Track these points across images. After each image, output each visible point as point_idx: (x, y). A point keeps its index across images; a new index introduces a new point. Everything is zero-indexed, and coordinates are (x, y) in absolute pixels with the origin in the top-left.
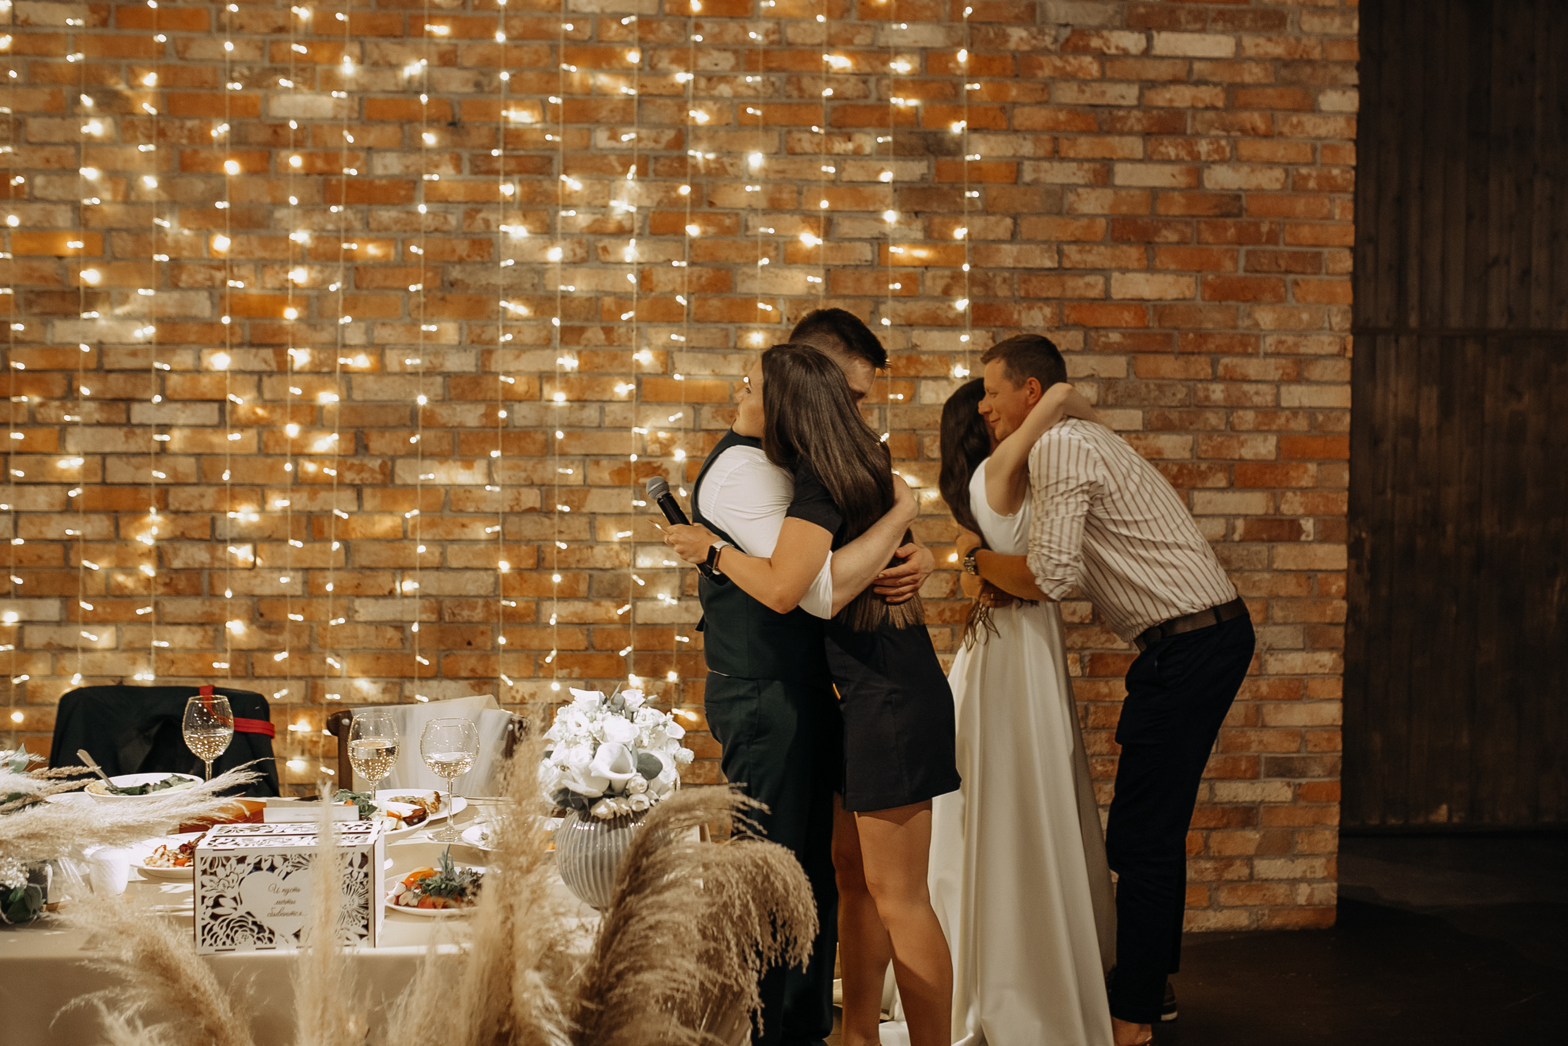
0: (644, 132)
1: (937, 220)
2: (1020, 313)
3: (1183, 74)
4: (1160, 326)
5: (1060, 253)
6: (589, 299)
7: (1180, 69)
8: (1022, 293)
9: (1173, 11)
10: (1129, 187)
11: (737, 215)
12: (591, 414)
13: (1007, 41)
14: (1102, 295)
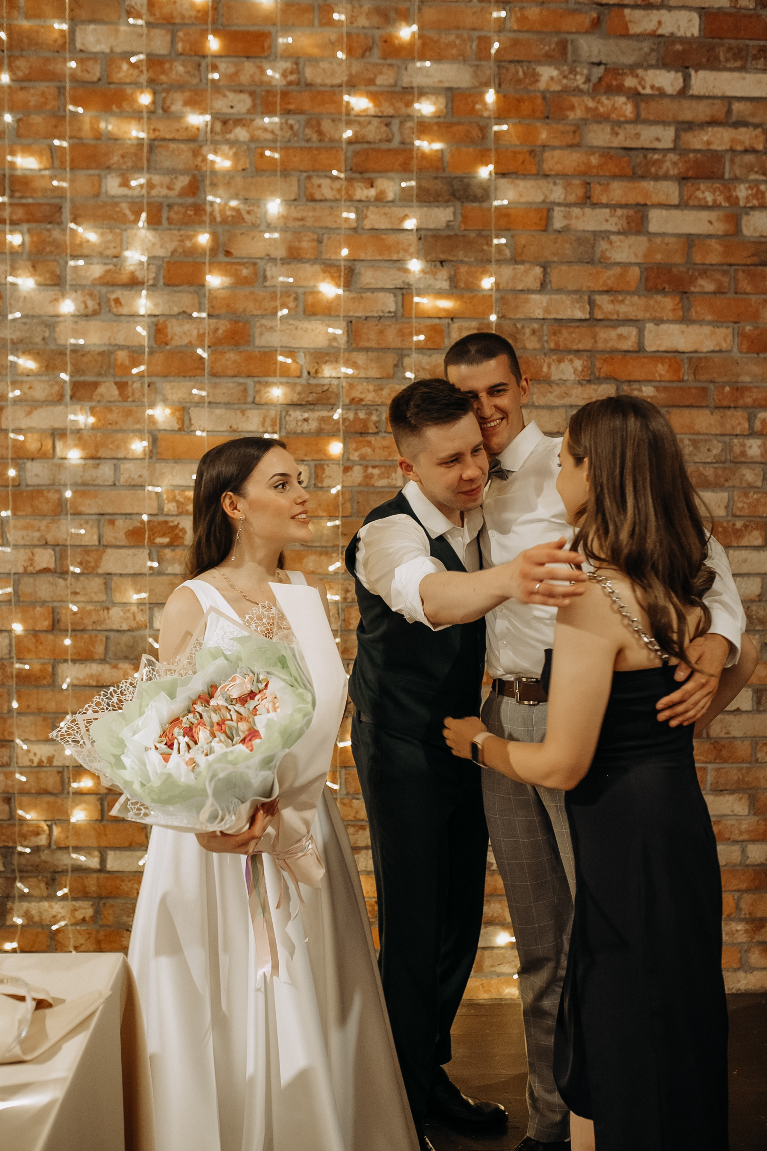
0: (156, 179)
1: (463, 269)
2: (549, 365)
3: (721, 115)
4: (696, 380)
5: (591, 303)
6: (102, 354)
7: (718, 110)
8: (552, 345)
9: (711, 49)
10: (663, 235)
11: (255, 264)
12: (106, 471)
13: (537, 81)
14: (635, 347)
